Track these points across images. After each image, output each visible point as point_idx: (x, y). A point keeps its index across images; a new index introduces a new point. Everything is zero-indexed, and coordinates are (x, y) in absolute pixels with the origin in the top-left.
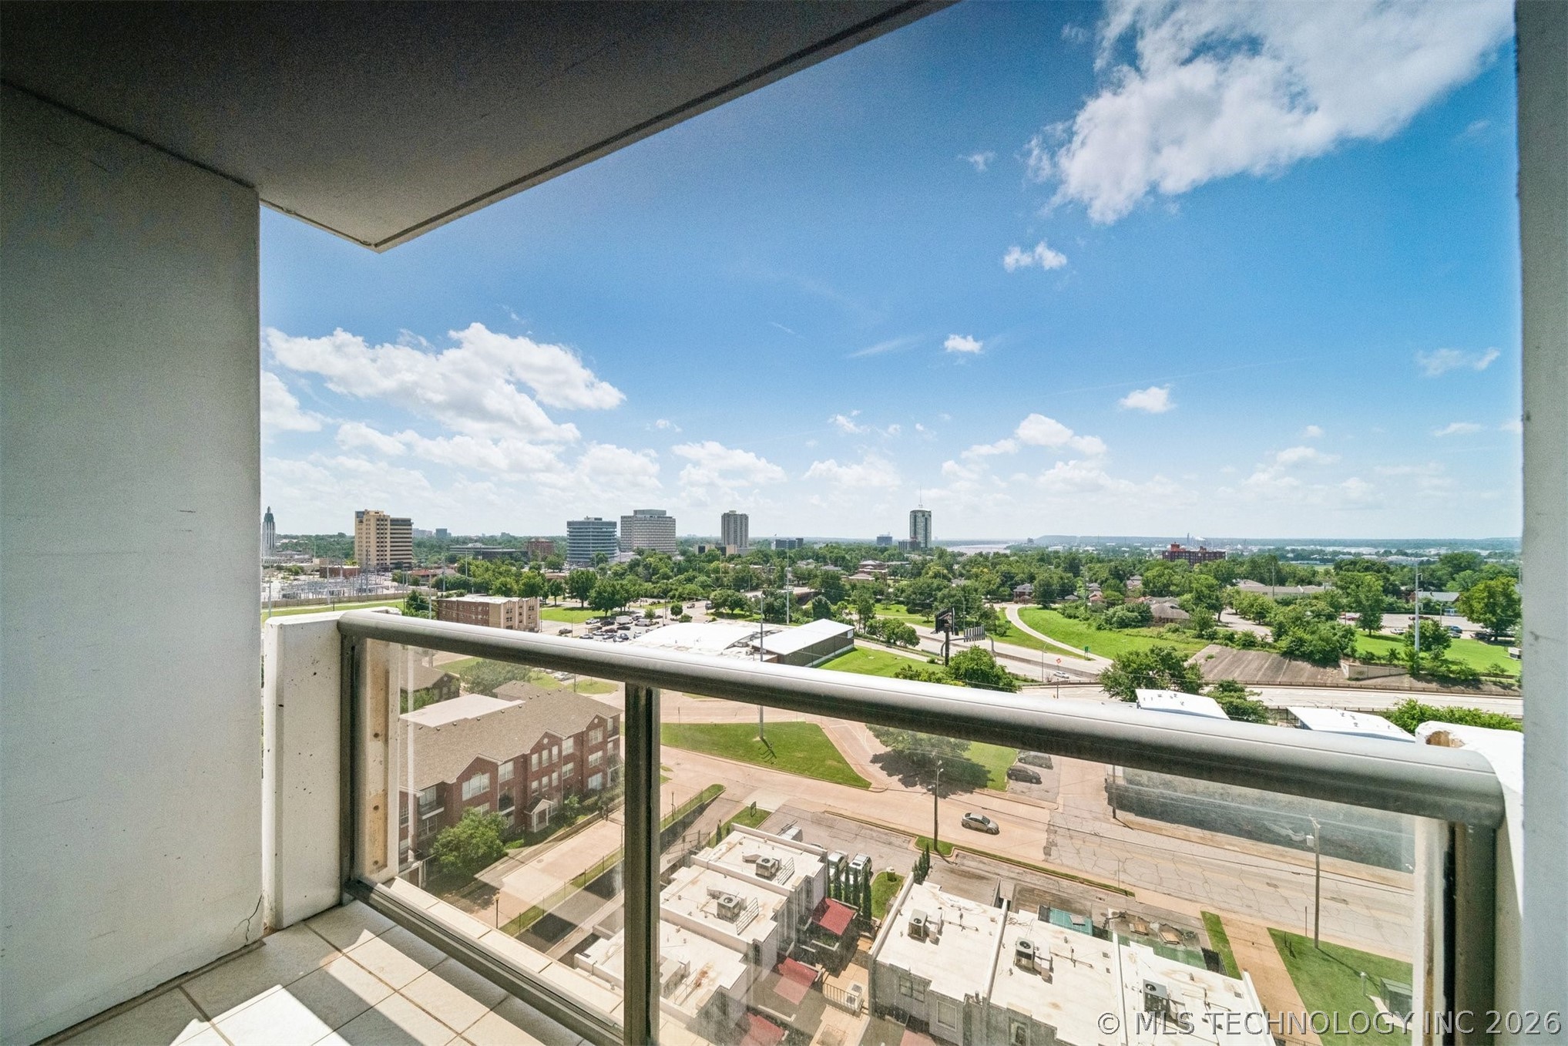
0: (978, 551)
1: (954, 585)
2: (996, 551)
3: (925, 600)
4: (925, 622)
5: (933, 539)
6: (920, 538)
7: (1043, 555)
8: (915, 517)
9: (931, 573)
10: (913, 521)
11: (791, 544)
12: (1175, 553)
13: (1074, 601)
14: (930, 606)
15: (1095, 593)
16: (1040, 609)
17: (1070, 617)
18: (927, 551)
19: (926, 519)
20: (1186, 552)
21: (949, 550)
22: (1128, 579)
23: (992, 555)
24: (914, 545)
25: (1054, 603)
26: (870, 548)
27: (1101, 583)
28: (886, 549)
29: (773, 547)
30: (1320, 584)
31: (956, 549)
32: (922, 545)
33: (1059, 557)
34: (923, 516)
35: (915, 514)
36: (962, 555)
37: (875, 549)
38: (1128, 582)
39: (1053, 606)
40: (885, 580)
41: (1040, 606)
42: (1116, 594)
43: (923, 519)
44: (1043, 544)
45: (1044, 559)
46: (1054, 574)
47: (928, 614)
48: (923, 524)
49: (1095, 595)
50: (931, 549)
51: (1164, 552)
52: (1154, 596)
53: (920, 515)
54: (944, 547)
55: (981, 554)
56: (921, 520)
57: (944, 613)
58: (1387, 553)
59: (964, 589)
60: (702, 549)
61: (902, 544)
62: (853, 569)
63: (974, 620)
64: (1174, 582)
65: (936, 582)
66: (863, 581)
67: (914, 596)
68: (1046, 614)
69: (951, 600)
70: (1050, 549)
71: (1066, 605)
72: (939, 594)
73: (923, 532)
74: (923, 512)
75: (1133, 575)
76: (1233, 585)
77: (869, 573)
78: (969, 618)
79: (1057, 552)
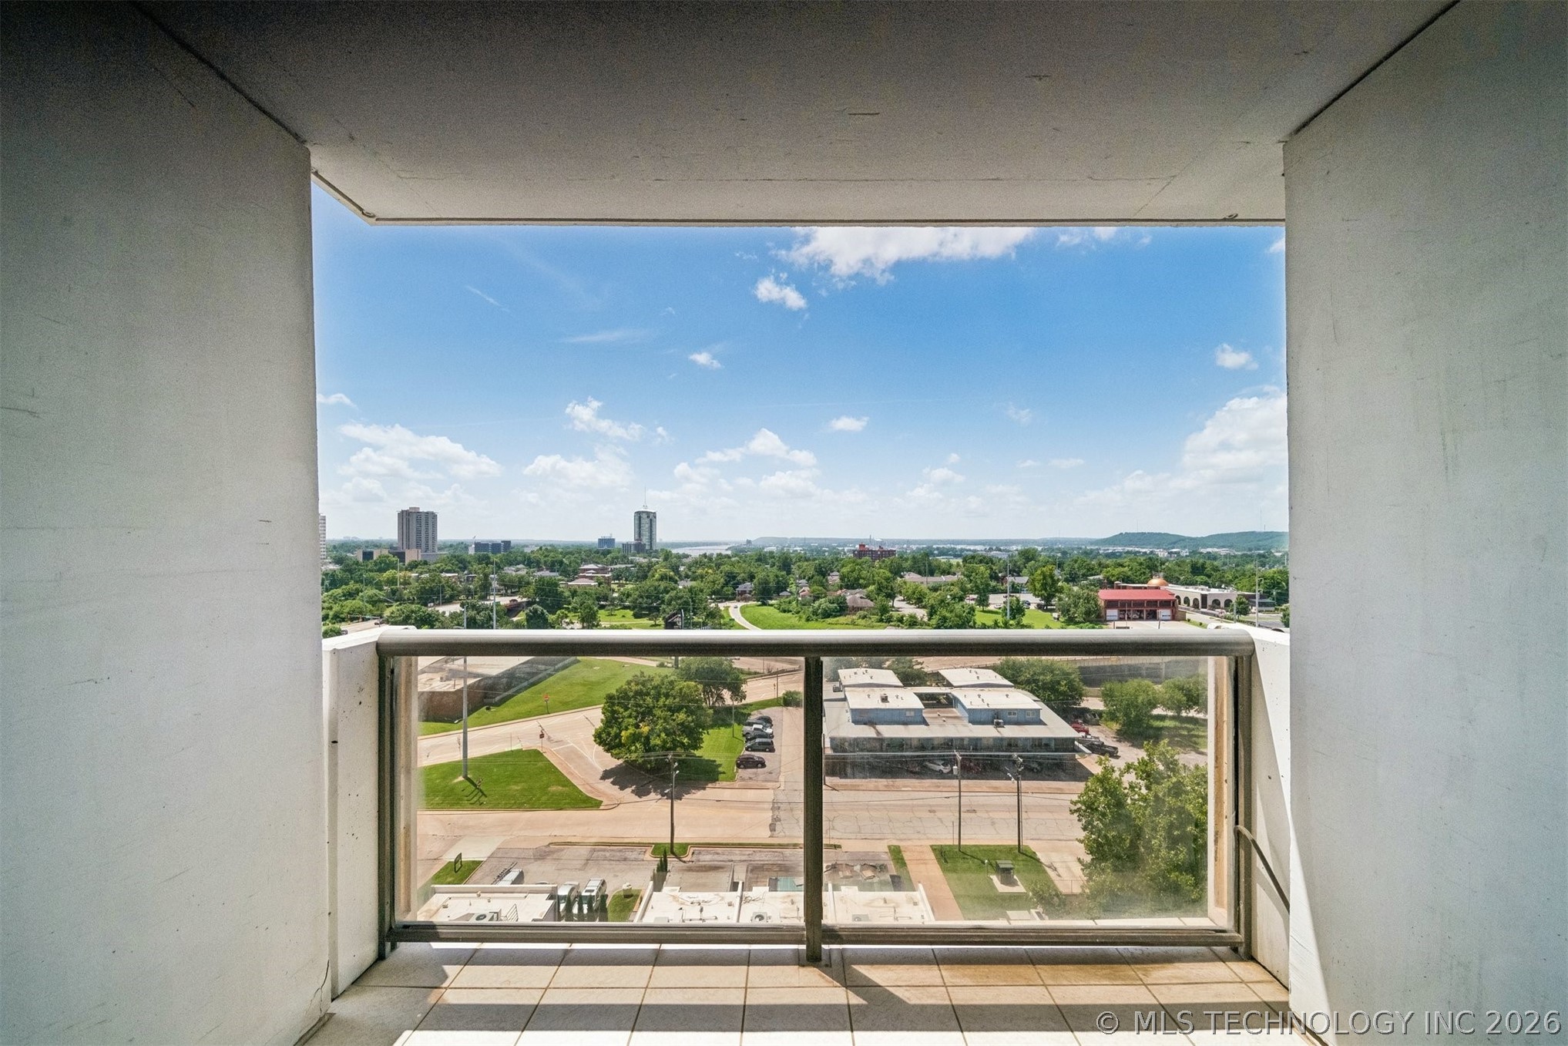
0: (702, 553)
1: (681, 587)
2: (719, 552)
3: (652, 603)
4: (652, 626)
5: (658, 541)
6: (645, 540)
7: (760, 555)
8: (640, 518)
9: (657, 576)
10: (637, 522)
11: (496, 547)
12: (862, 552)
13: (788, 597)
14: (657, 609)
15: (804, 588)
16: (759, 605)
17: (784, 611)
18: (650, 552)
19: (651, 520)
20: (869, 551)
21: (674, 551)
22: (829, 575)
23: (715, 556)
24: (639, 548)
25: (771, 599)
26: (590, 551)
27: (808, 580)
28: (609, 552)
29: (472, 551)
30: (954, 574)
31: (681, 551)
32: (647, 547)
33: (773, 557)
34: (648, 517)
35: (639, 516)
36: (687, 556)
37: (597, 552)
38: (829, 578)
39: (771, 602)
40: (609, 584)
41: (759, 603)
42: (820, 588)
43: (648, 520)
44: (760, 544)
45: (762, 558)
46: (769, 573)
47: (656, 617)
48: (647, 526)
49: (804, 591)
50: (656, 551)
51: (854, 551)
52: (848, 588)
53: (644, 516)
54: (669, 549)
55: (705, 555)
56: (645, 522)
57: (674, 615)
58: (991, 549)
59: (691, 590)
60: (368, 556)
61: (626, 546)
62: (571, 573)
63: (701, 620)
64: (862, 576)
65: (663, 585)
66: (585, 587)
67: (640, 600)
68: (765, 610)
69: (679, 601)
70: (765, 550)
71: (782, 600)
72: (667, 597)
73: (648, 534)
74: (648, 513)
75: (833, 572)
76: (902, 577)
77: (591, 578)
78: (696, 619)
79: (771, 553)
